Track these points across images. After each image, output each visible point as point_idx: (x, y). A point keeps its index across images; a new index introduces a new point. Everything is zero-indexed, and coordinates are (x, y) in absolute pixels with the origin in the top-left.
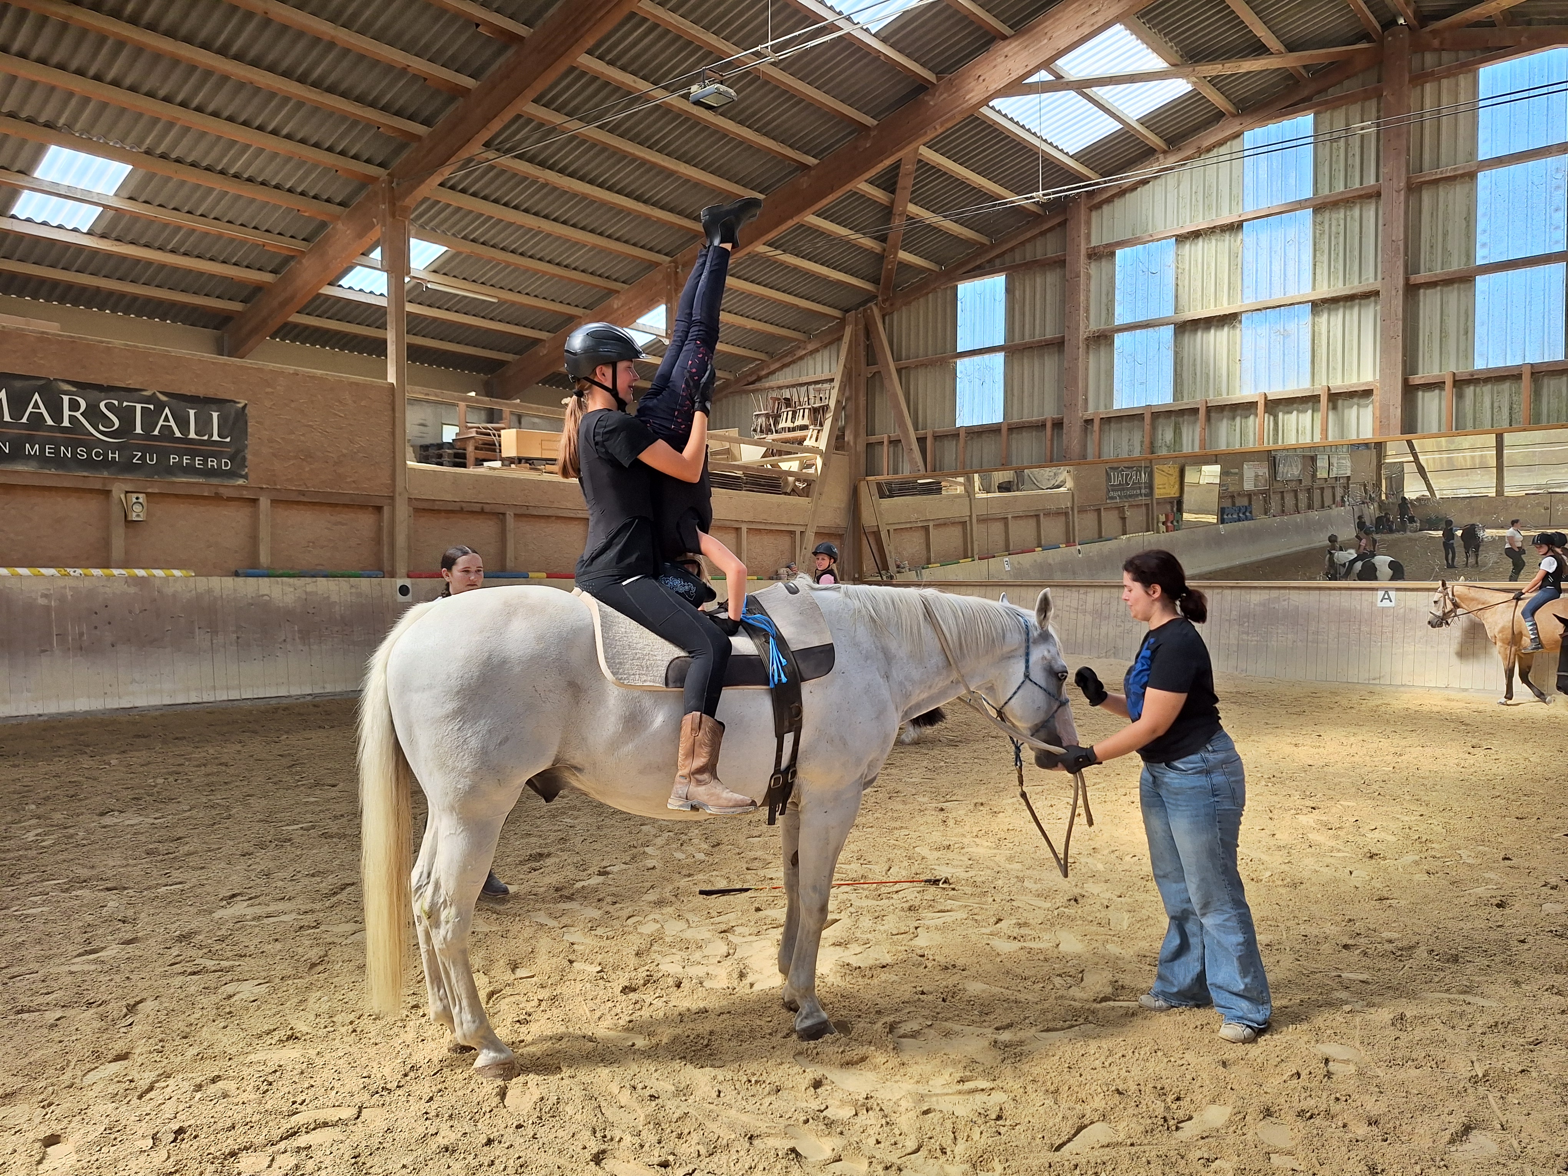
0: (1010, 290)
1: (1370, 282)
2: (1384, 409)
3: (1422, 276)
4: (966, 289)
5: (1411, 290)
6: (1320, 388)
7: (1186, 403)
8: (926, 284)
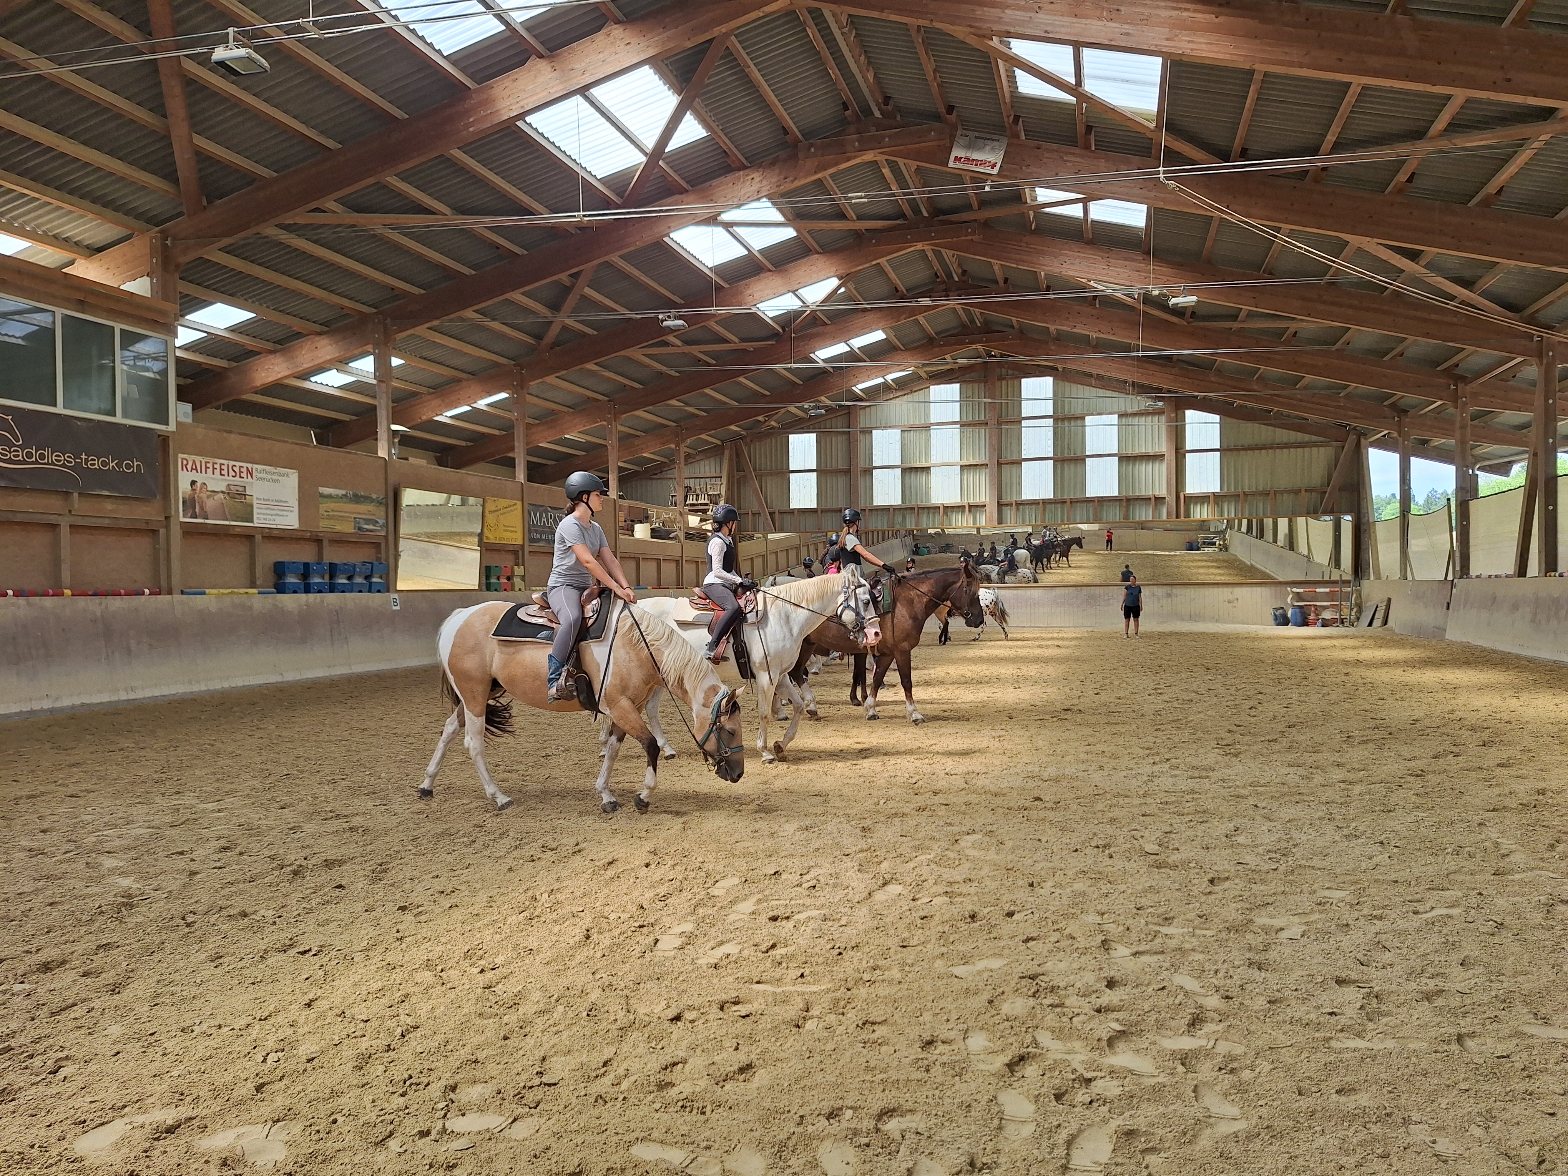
0: (818, 442)
1: (983, 461)
2: (991, 513)
3: (1003, 460)
4: (793, 439)
5: (1000, 464)
6: (965, 502)
7: (908, 505)
8: (771, 433)
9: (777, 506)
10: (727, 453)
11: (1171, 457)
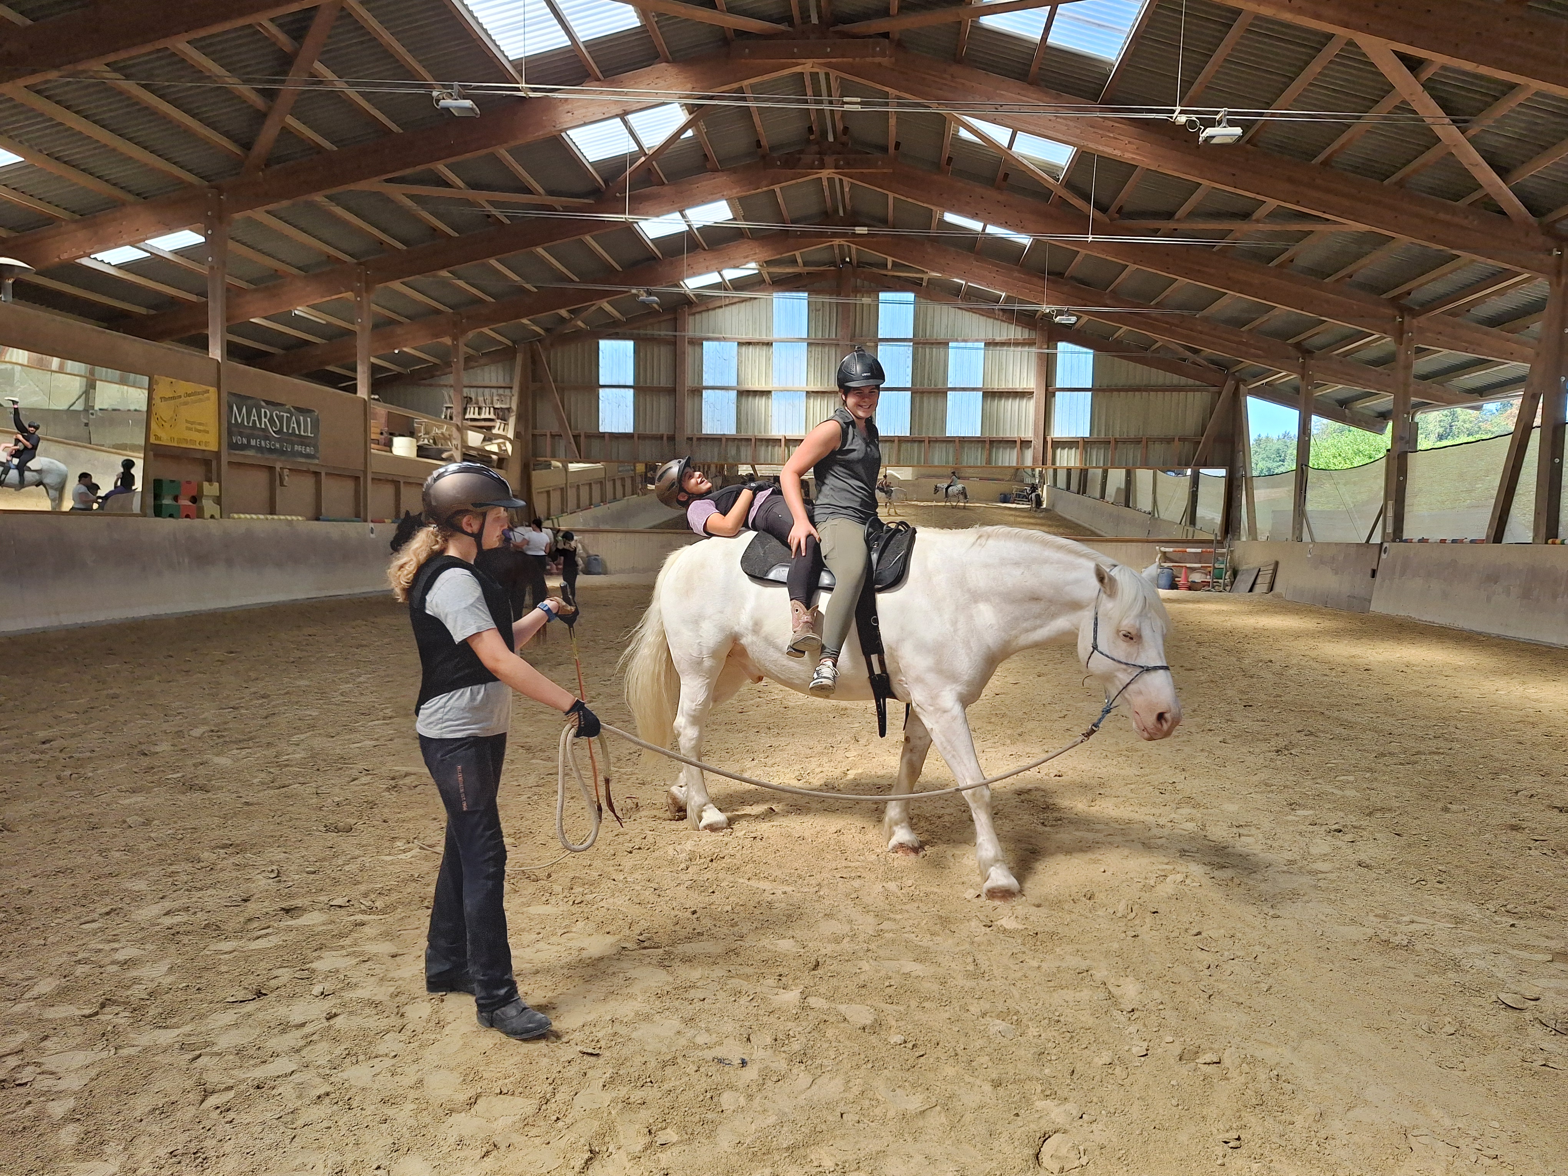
0: (636, 351)
4: (605, 345)
7: (744, 435)
8: (577, 335)
9: (583, 427)
10: (519, 358)
11: (1040, 394)
